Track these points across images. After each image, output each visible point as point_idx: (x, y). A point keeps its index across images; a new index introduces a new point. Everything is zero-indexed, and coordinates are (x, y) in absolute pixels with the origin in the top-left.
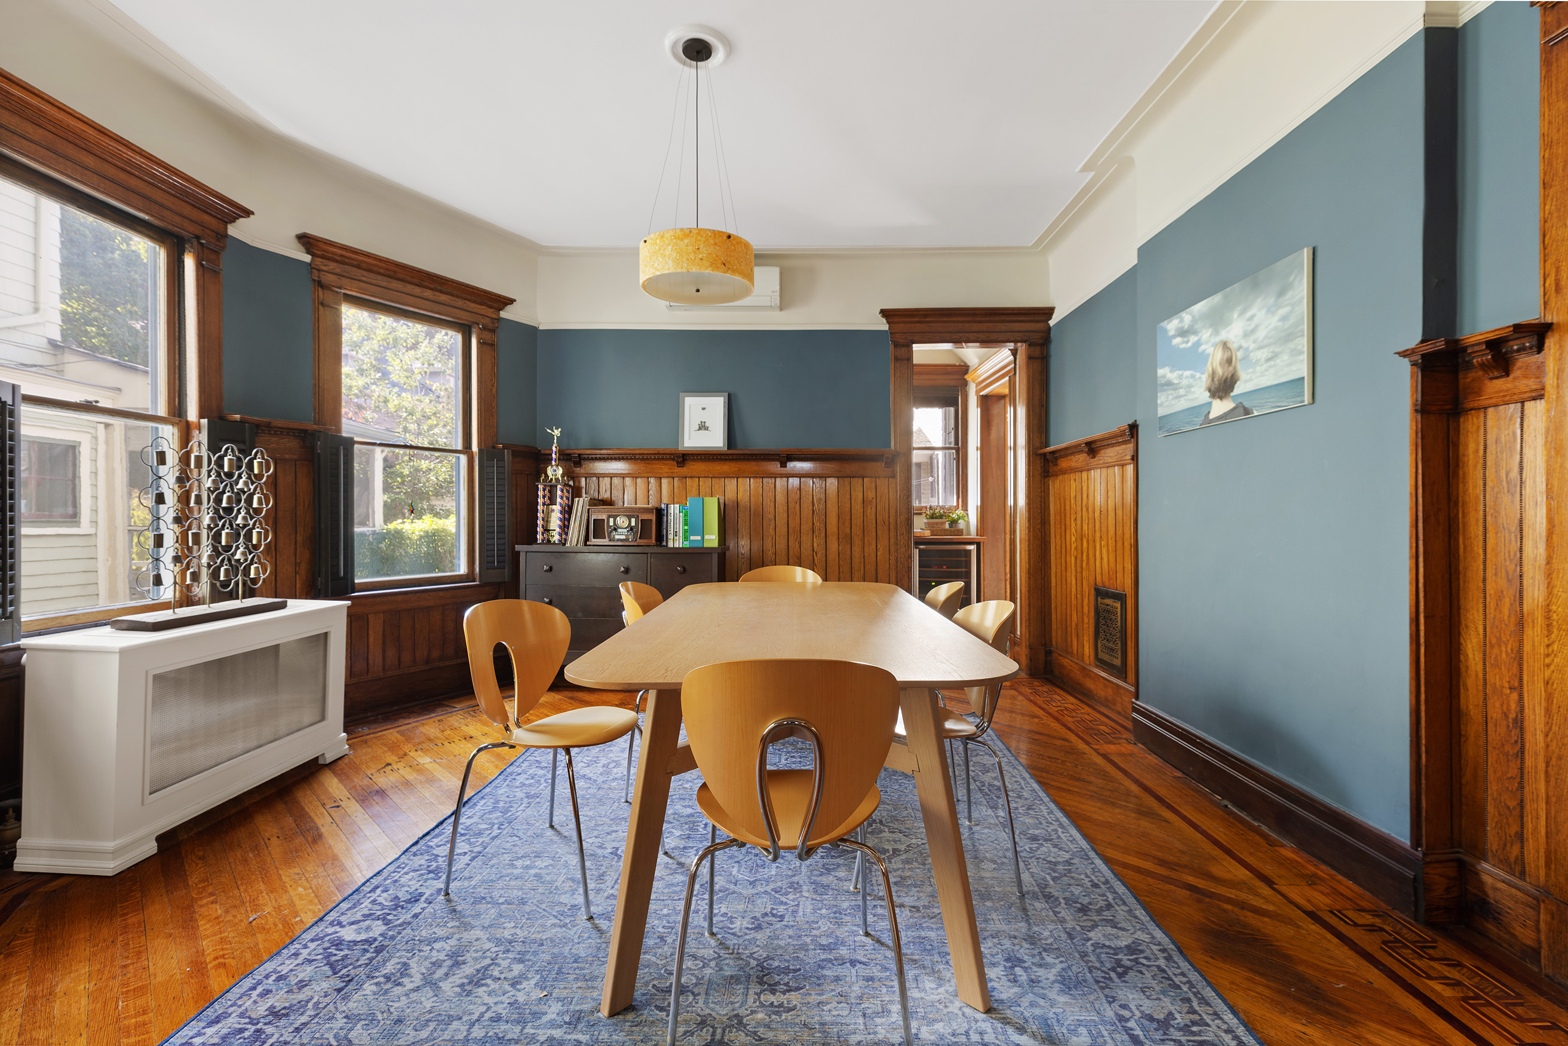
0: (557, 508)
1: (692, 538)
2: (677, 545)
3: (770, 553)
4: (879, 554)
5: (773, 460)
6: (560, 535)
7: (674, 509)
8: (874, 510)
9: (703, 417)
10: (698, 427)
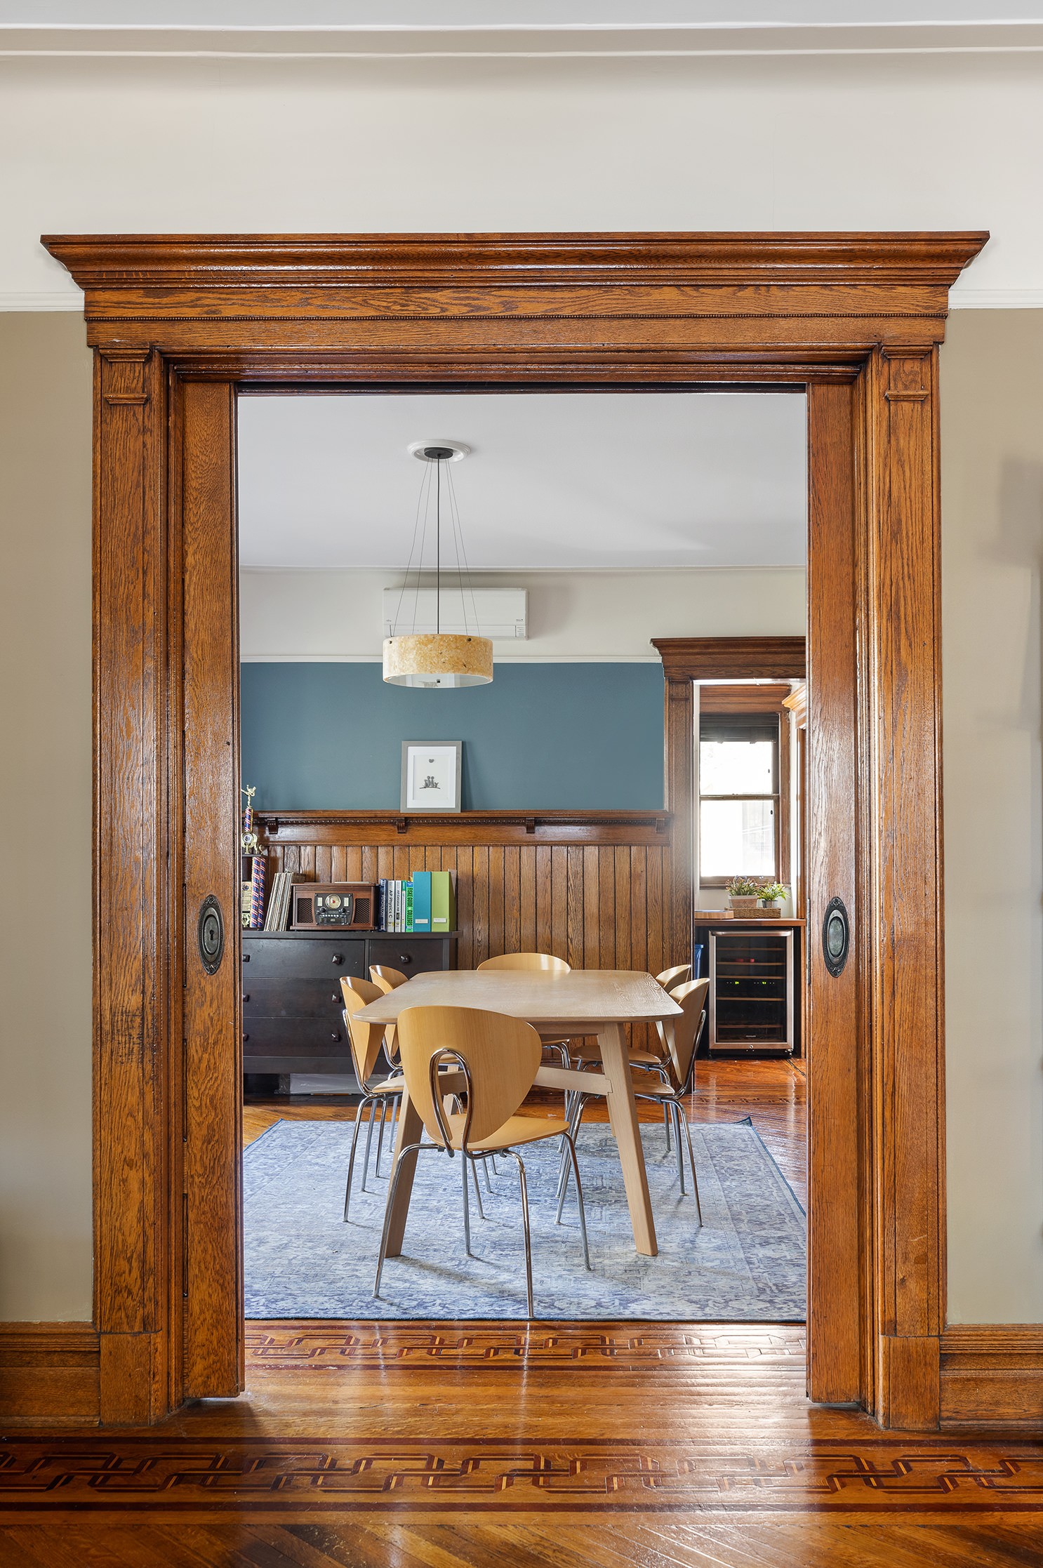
0: (252, 885)
1: (417, 921)
2: (397, 930)
3: (513, 940)
4: (649, 940)
5: (518, 824)
6: (256, 918)
7: (395, 886)
8: (643, 886)
9: (431, 771)
10: (424, 784)
